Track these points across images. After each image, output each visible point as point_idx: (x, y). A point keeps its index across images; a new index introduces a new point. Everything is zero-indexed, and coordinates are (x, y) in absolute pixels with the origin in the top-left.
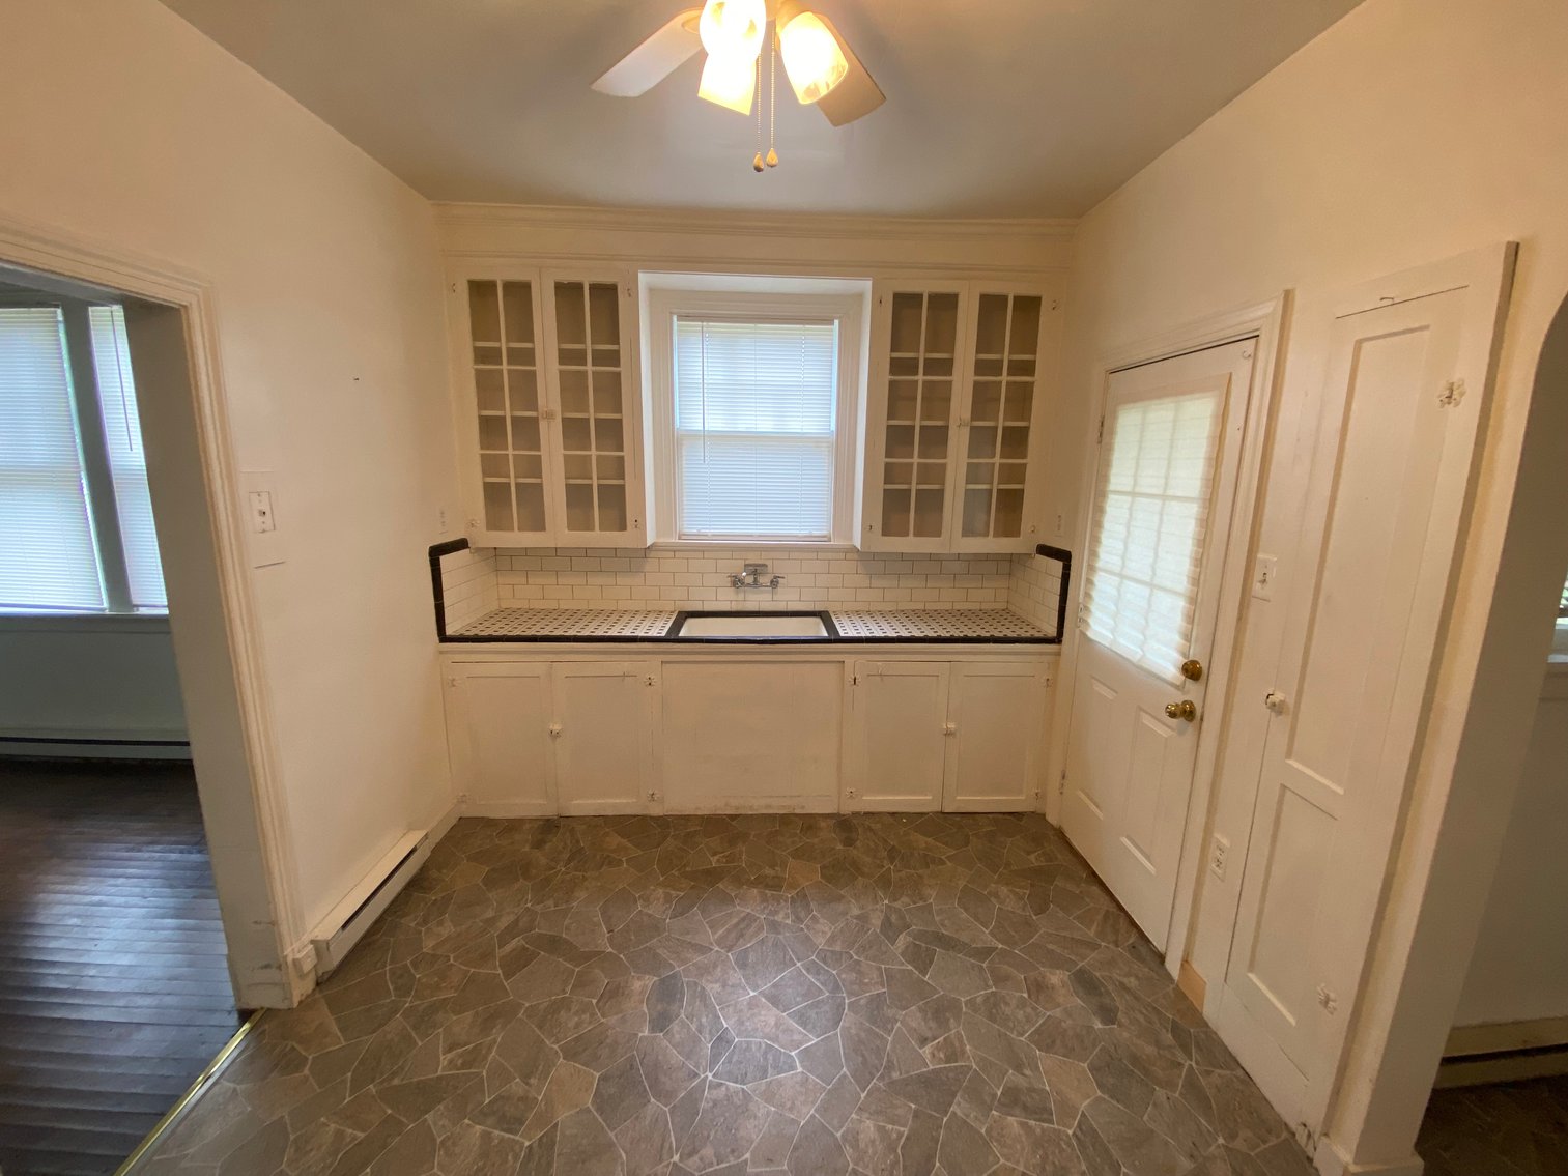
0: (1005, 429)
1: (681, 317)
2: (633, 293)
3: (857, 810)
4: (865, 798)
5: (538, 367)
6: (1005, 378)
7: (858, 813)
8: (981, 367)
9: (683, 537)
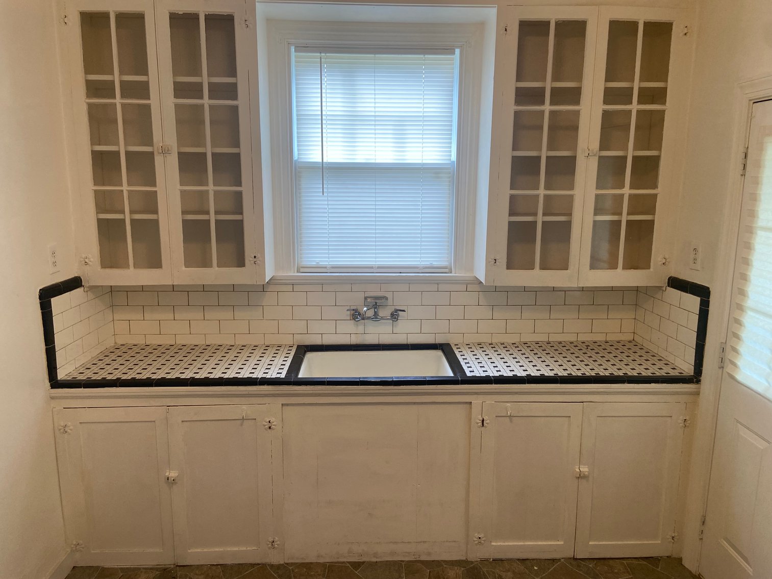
0: (634, 158)
1: (299, 49)
2: (250, 24)
3: (486, 556)
4: (493, 544)
5: (153, 101)
6: (635, 107)
7: (487, 560)
8: (610, 96)
9: (302, 270)
